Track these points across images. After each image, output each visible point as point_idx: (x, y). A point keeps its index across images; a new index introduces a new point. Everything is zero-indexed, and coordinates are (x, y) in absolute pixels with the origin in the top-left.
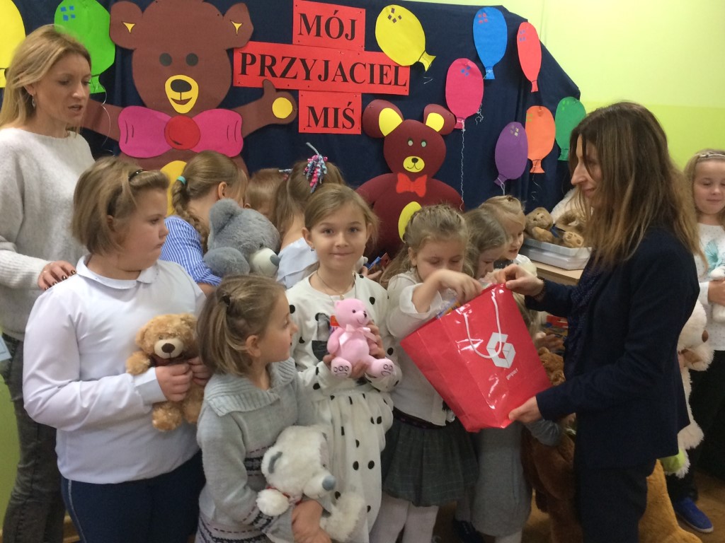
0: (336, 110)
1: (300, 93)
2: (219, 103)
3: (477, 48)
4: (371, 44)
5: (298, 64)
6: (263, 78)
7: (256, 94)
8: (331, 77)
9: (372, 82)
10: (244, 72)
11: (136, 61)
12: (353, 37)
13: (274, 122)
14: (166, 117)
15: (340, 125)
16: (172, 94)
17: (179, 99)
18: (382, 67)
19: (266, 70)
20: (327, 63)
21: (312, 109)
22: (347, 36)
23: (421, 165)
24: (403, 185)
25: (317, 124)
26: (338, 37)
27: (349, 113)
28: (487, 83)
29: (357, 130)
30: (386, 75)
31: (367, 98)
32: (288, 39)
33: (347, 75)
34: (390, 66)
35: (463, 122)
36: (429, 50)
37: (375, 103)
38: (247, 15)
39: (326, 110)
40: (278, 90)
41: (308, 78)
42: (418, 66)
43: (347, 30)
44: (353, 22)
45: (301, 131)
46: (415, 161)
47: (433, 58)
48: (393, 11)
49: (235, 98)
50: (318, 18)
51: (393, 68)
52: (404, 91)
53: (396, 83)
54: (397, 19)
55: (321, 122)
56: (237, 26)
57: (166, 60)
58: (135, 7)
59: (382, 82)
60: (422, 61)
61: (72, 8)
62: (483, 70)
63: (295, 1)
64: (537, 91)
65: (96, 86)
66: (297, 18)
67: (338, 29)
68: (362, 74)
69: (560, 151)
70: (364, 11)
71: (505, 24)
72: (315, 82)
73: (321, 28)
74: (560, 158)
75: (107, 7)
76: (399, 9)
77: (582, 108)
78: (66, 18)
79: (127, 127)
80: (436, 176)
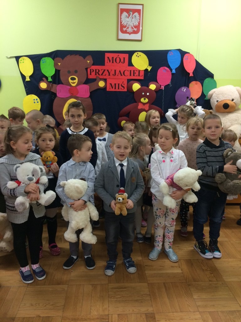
0: (119, 84)
1: (107, 79)
2: (83, 83)
3: (169, 63)
4: (130, 64)
5: (106, 71)
6: (96, 76)
7: (94, 80)
8: (117, 74)
9: (130, 75)
10: (91, 74)
11: (61, 72)
12: (124, 63)
13: (99, 88)
14: (69, 87)
15: (120, 88)
17: (72, 82)
18: (134, 71)
19: (97, 73)
20: (115, 71)
21: (111, 84)
22: (122, 62)
23: (147, 100)
24: (140, 107)
25: (112, 88)
26: (120, 63)
27: (123, 85)
28: (173, 74)
29: (126, 90)
30: (136, 73)
31: (129, 81)
32: (103, 64)
33: (122, 74)
34: (137, 71)
35: (163, 87)
36: (150, 65)
37: (132, 82)
38: (91, 59)
39: (115, 84)
40: (100, 79)
41: (109, 75)
42: (146, 70)
43: (122, 60)
44: (124, 58)
45: (107, 90)
46: (145, 99)
47: (151, 67)
48: (138, 54)
49: (88, 81)
50: (113, 58)
51: (138, 71)
52: (142, 78)
53: (139, 75)
54: (139, 56)
55: (114, 88)
56: (88, 62)
59: (134, 75)
60: (148, 68)
61: (45, 60)
62: (171, 70)
63: (106, 54)
64: (193, 75)
65: (50, 79)
66: (106, 58)
67: (119, 60)
68: (127, 73)
69: (205, 96)
70: (128, 55)
71: (180, 55)
72: (111, 76)
73: (114, 60)
74: (205, 99)
75: (53, 59)
76: (140, 53)
77: (215, 81)
78: (43, 62)
79: (59, 90)
80: (152, 104)
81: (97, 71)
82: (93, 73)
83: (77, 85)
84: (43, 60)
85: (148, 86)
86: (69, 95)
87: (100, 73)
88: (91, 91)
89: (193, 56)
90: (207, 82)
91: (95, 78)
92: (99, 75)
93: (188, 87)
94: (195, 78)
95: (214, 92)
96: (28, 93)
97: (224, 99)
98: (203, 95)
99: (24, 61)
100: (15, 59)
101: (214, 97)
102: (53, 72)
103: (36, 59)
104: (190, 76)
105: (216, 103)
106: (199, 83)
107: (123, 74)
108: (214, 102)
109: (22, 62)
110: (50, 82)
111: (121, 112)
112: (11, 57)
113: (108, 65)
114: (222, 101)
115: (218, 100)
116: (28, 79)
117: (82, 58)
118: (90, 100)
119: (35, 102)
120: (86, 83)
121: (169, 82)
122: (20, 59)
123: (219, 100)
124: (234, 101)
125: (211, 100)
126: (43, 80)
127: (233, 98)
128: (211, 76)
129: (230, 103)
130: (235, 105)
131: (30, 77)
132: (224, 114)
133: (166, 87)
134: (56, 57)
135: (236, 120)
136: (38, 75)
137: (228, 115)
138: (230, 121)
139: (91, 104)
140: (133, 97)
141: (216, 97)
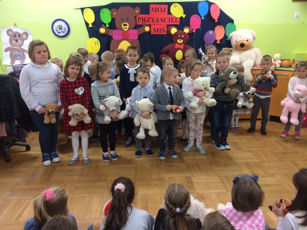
0: (160, 29)
1: (151, 25)
2: (133, 28)
3: (199, 12)
4: (169, 13)
5: (151, 19)
7: (141, 26)
8: (159, 21)
9: (169, 22)
10: (139, 21)
11: (116, 20)
12: (164, 12)
13: (145, 32)
14: (122, 32)
15: (161, 32)
16: (123, 27)
18: (172, 18)
19: (144, 21)
20: (158, 18)
21: (154, 29)
22: (163, 12)
23: (182, 41)
24: (177, 46)
25: (155, 32)
26: (161, 12)
27: (163, 29)
28: (202, 20)
29: (166, 33)
30: (173, 20)
31: (168, 26)
32: (148, 13)
35: (195, 31)
36: (184, 13)
37: (170, 27)
38: (139, 9)
39: (158, 29)
40: (146, 25)
41: (153, 22)
42: (182, 17)
43: (163, 10)
44: (164, 8)
45: (151, 34)
46: (180, 40)
47: (186, 15)
48: (175, 5)
49: (137, 27)
50: (156, 8)
51: (175, 19)
52: (178, 24)
53: (176, 22)
54: (176, 7)
55: (157, 32)
56: (137, 11)
57: (122, 20)
58: (116, 9)
59: (172, 22)
60: (183, 16)
61: (103, 10)
62: (201, 17)
63: (150, 5)
64: (217, 21)
65: (107, 26)
66: (151, 9)
67: (161, 10)
68: (167, 20)
69: (227, 37)
70: (167, 5)
71: (208, 5)
72: (155, 23)
73: (156, 10)
74: (227, 39)
75: (110, 10)
76: (177, 4)
77: (235, 25)
78: (102, 12)
79: (114, 34)
80: (186, 44)
81: (144, 19)
82: (141, 21)
83: (128, 30)
84: (102, 11)
85: (183, 30)
86: (122, 38)
87: (146, 20)
88: (139, 34)
89: (217, 6)
90: (228, 26)
91: (142, 24)
92: (145, 21)
93: (214, 30)
94: (219, 24)
95: (234, 34)
96: (90, 37)
97: (241, 40)
98: (225, 37)
99: (88, 11)
100: (80, 10)
101: (234, 38)
102: (110, 20)
103: (97, 10)
104: (216, 21)
105: (235, 43)
106: (222, 27)
107: (163, 21)
108: (233, 43)
109: (86, 12)
110: (108, 28)
111: (162, 51)
112: (78, 9)
113: (152, 14)
114: (239, 41)
115: (236, 40)
116: (90, 26)
117: (131, 8)
118: (138, 42)
119: (96, 44)
120: (135, 28)
121: (199, 26)
122: (84, 10)
123: (238, 41)
124: (248, 41)
125: (232, 41)
126: (102, 26)
127: (248, 38)
128: (232, 21)
129: (245, 43)
130: (249, 44)
131: (92, 24)
132: (241, 51)
133: (196, 30)
134: (112, 8)
135: (250, 56)
136: (98, 23)
137: (244, 52)
138: (245, 57)
139: (139, 44)
140: (172, 39)
141: (235, 38)
